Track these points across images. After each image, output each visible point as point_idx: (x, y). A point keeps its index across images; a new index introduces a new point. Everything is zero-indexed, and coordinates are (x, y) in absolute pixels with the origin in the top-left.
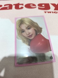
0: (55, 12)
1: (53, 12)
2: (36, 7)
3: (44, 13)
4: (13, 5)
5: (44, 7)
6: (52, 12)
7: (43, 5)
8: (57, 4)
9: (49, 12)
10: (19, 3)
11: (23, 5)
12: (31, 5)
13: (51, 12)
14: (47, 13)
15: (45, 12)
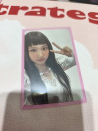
2: (85, 18)
4: (47, 9)
7: (97, 16)
10: (57, 8)
11: (63, 10)
12: (77, 13)
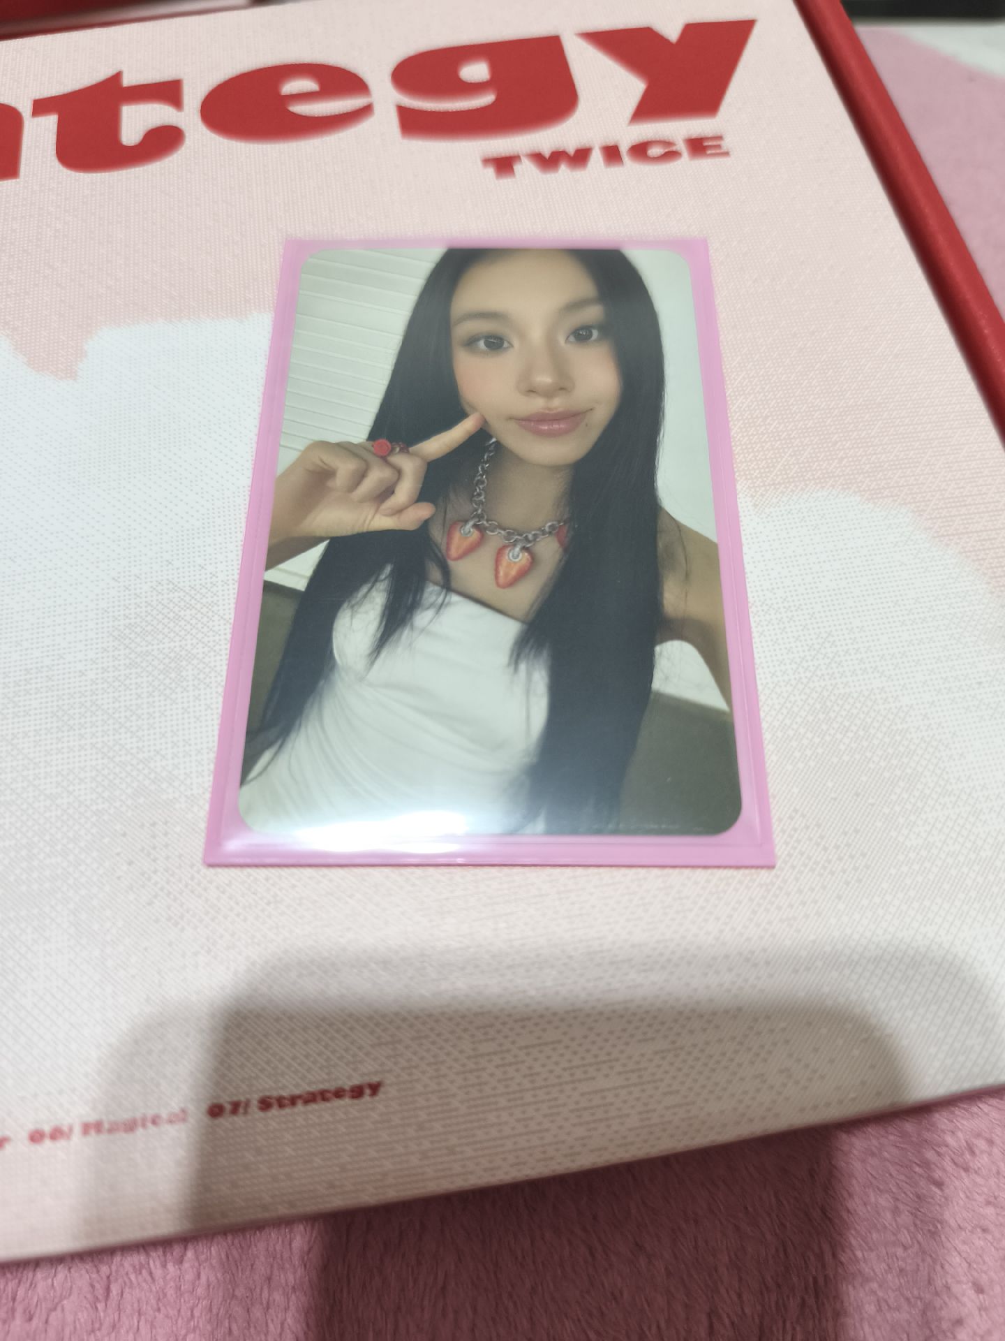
0: (640, 151)
1: (612, 154)
2: (365, 112)
3: (490, 171)
5: (486, 99)
6: (597, 157)
7: (476, 71)
8: (672, 32)
9: (548, 161)
10: (117, 77)
13: (580, 157)
14: (526, 168)
15: (504, 165)
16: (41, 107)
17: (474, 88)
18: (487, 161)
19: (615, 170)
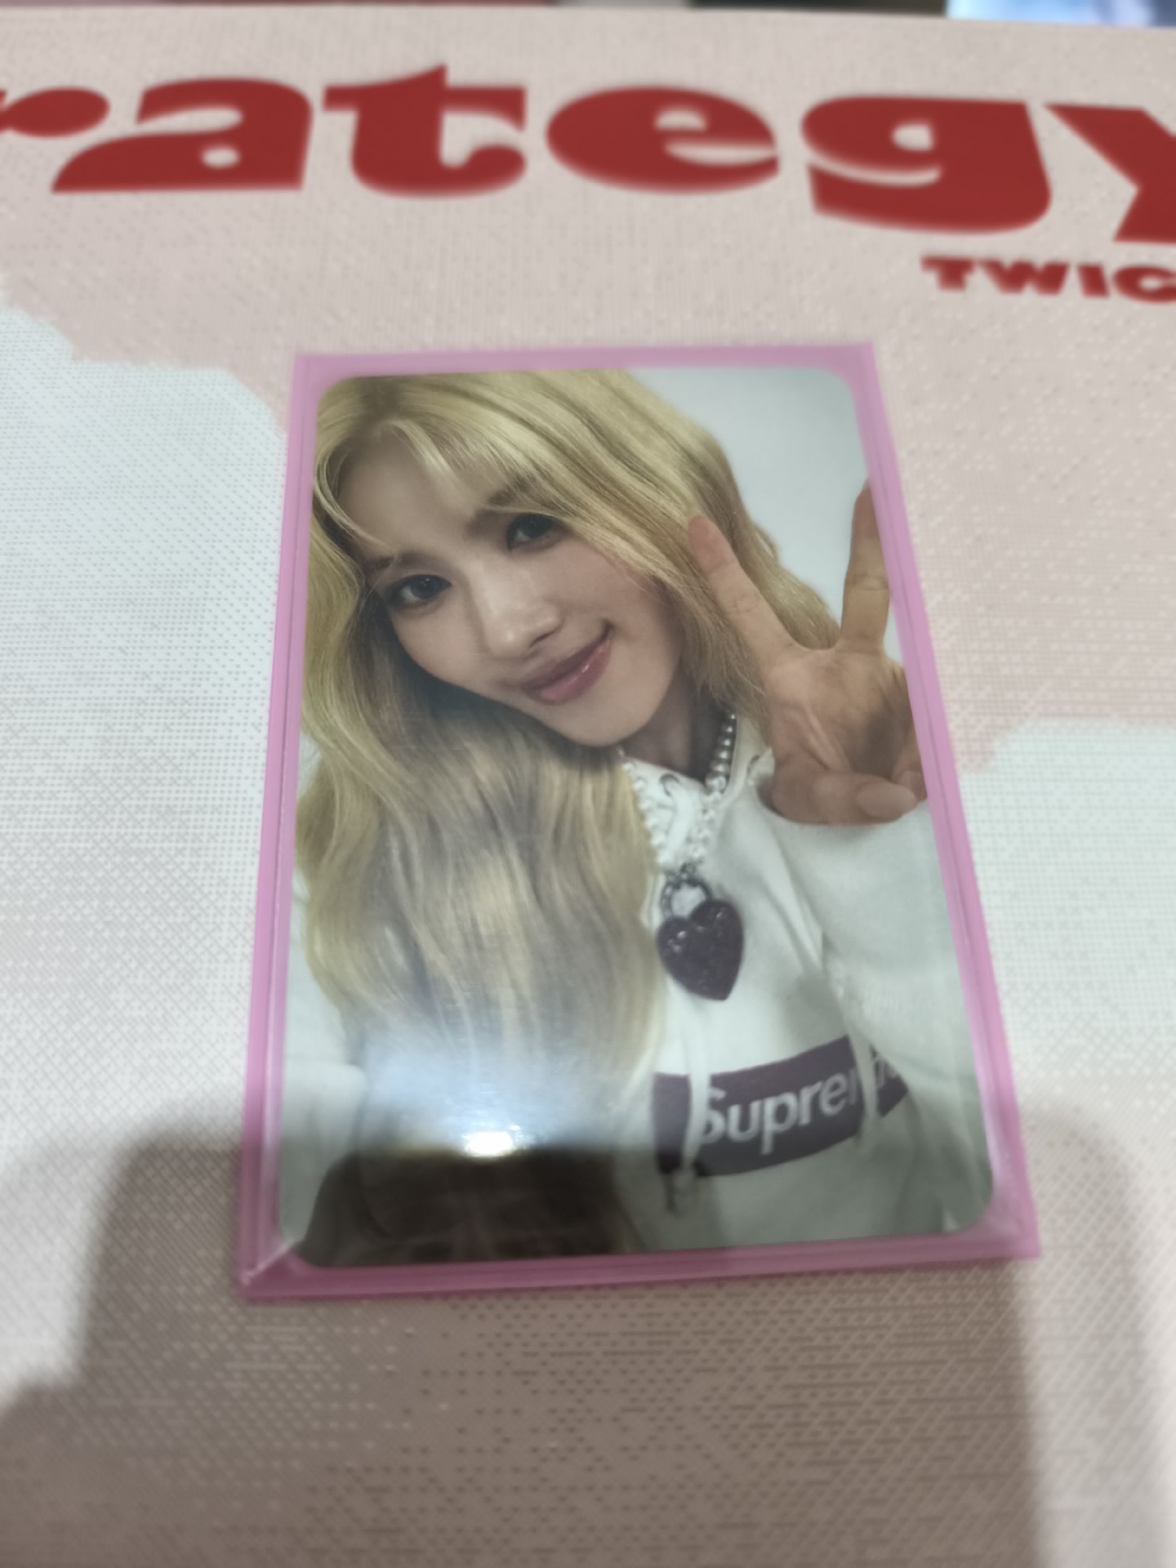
0: (1130, 280)
1: (1093, 280)
2: (767, 168)
3: (931, 278)
5: (928, 177)
6: (1073, 281)
7: (915, 136)
8: (1171, 122)
9: (1014, 276)
10: (439, 71)
11: (509, 102)
12: (674, 119)
13: (1051, 277)
14: (980, 282)
15: (953, 272)
16: (337, 97)
17: (911, 159)
18: (932, 262)
19: (1095, 303)
